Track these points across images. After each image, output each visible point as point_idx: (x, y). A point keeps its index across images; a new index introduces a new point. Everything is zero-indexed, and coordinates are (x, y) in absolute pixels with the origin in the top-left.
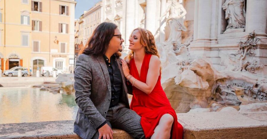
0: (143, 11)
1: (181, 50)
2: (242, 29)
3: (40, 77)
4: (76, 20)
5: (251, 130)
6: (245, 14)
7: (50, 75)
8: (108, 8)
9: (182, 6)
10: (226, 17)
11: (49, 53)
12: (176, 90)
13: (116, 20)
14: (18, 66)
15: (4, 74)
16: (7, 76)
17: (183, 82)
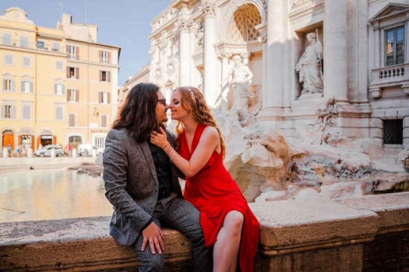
0: (200, 75)
1: (248, 120)
2: (320, 94)
3: (78, 156)
4: (119, 87)
5: (348, 222)
6: (322, 77)
7: (89, 154)
8: (158, 73)
9: (247, 68)
10: (301, 80)
11: (87, 128)
12: (243, 170)
13: (168, 86)
14: (51, 144)
15: (35, 155)
16: (39, 156)
17: (251, 159)
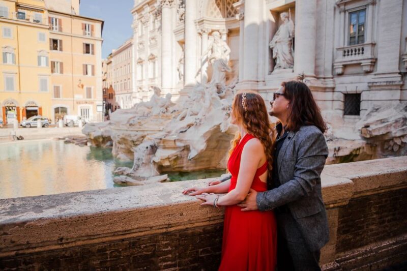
0: (181, 49)
1: (225, 93)
2: (291, 70)
3: (64, 127)
4: (103, 60)
5: (329, 189)
6: (293, 54)
7: (75, 125)
8: (141, 46)
9: (225, 44)
10: (274, 56)
11: (72, 99)
12: (221, 139)
13: (151, 59)
14: (37, 115)
15: (21, 125)
16: (25, 127)
17: (229, 129)
